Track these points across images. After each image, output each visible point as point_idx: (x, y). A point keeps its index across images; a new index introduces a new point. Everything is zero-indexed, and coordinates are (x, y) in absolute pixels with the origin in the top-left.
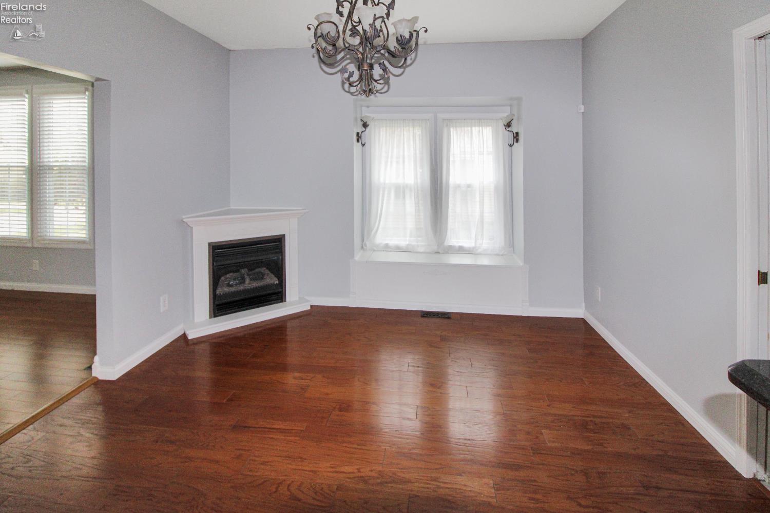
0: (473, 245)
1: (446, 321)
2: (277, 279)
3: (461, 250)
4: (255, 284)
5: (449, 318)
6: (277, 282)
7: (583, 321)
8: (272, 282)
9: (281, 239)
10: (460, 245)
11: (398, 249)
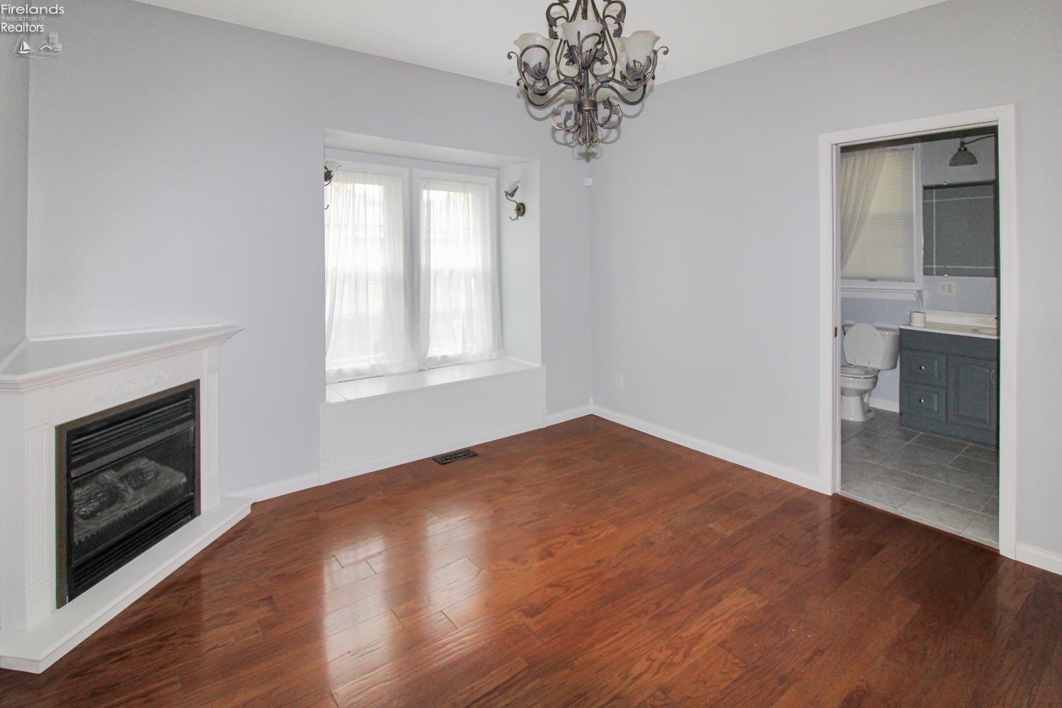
0: (460, 352)
1: (471, 461)
2: (182, 474)
3: (445, 362)
4: (145, 497)
5: (475, 455)
6: (184, 480)
7: (592, 418)
8: (176, 483)
9: (194, 389)
10: (443, 354)
11: (359, 376)
